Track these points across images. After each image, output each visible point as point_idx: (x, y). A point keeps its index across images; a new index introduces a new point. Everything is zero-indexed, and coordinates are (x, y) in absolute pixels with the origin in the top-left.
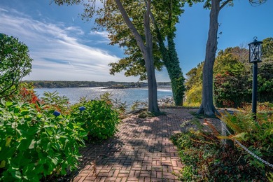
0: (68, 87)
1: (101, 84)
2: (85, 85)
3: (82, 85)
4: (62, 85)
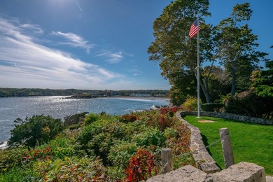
0: (13, 96)
2: (37, 93)
3: (33, 93)
4: (5, 94)
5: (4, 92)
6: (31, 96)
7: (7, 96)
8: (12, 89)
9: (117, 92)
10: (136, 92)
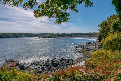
0: (14, 37)
1: (36, 35)
2: (26, 36)
4: (10, 36)
5: (9, 35)
6: (22, 37)
7: (11, 37)
8: (13, 34)
9: (68, 34)
10: (80, 34)
